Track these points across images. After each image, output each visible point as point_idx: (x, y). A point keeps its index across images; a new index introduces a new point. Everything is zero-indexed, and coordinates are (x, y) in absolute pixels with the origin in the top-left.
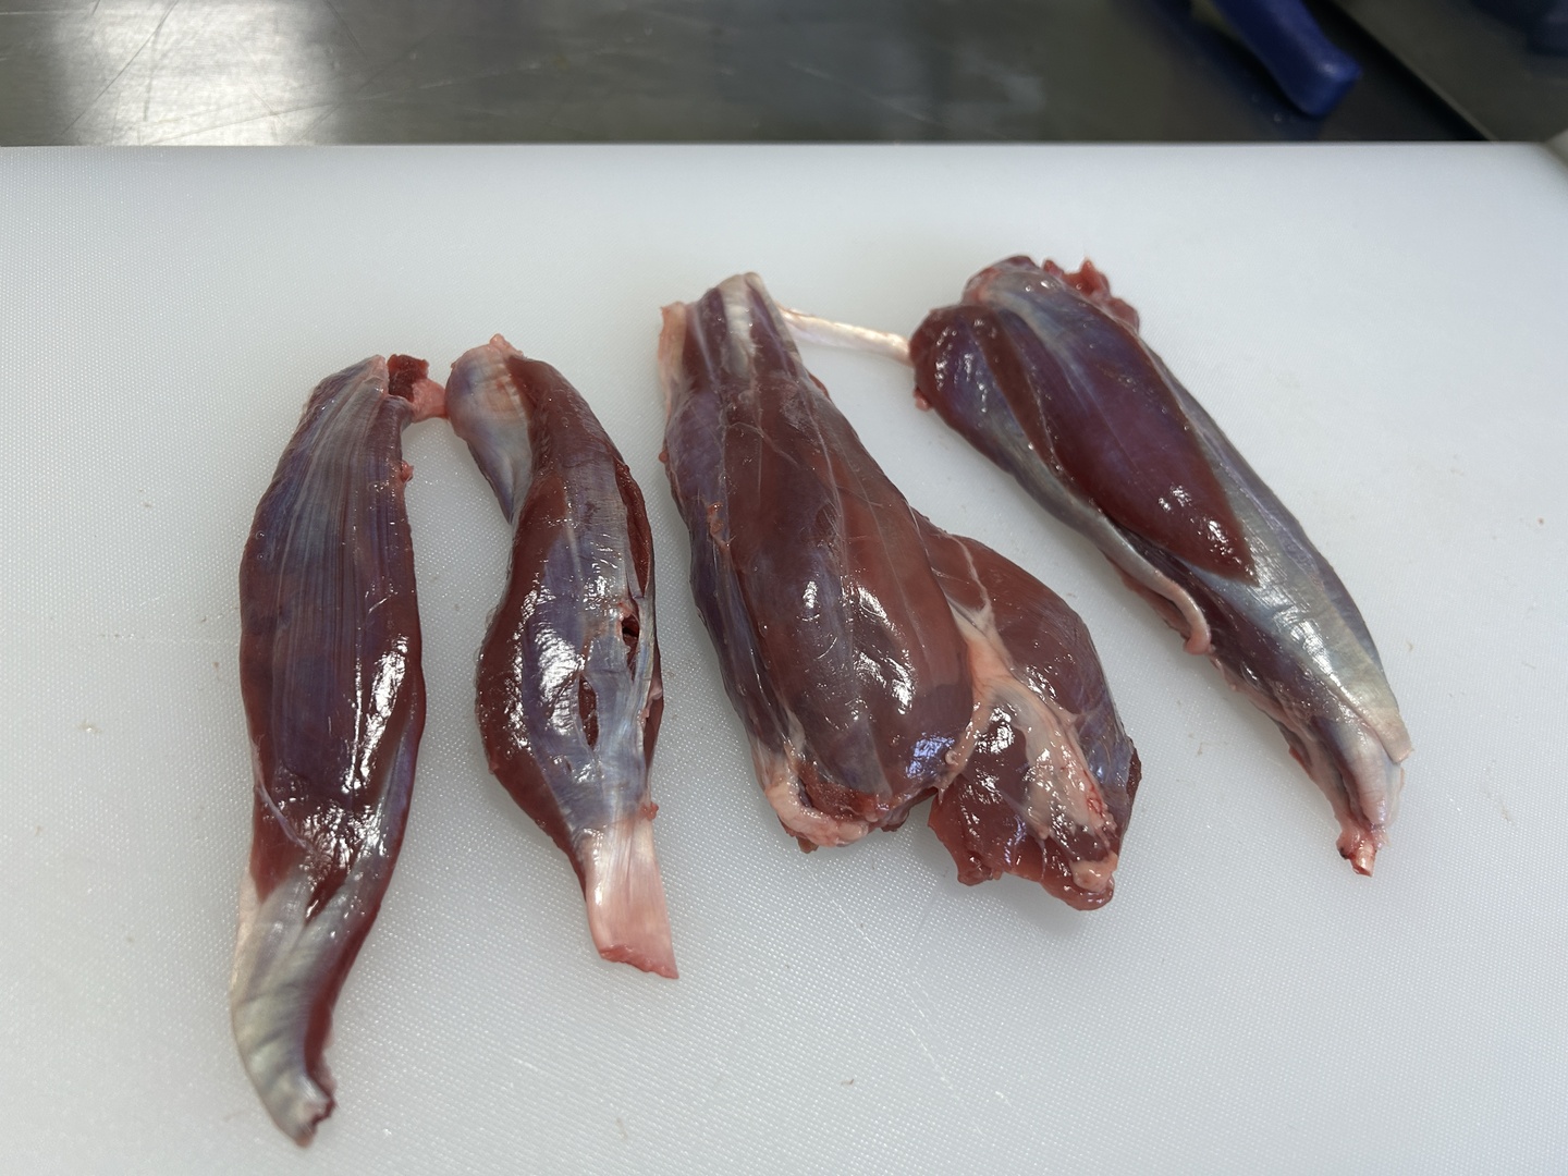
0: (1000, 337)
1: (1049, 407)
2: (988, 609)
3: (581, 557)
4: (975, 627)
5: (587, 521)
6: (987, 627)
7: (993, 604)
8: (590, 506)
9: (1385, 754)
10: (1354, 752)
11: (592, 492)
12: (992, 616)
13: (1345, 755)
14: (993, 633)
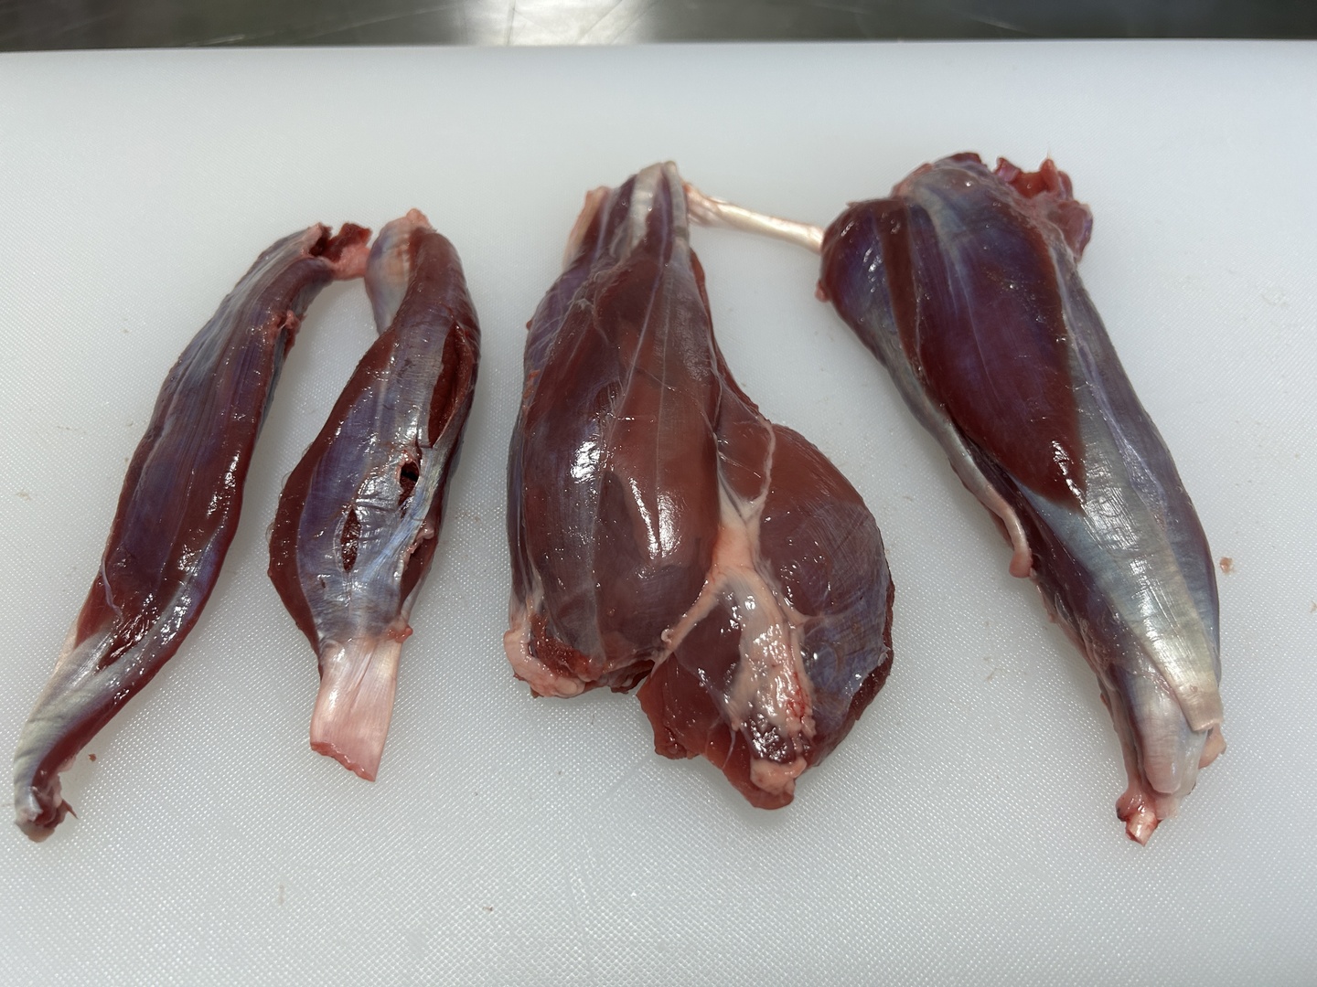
0: (902, 233)
1: (926, 306)
2: (759, 502)
3: (385, 406)
4: (740, 516)
5: (400, 375)
6: (751, 517)
7: (770, 496)
8: (408, 362)
9: (1183, 719)
10: (1146, 710)
11: (414, 350)
12: (763, 506)
13: (1136, 711)
14: (754, 526)
